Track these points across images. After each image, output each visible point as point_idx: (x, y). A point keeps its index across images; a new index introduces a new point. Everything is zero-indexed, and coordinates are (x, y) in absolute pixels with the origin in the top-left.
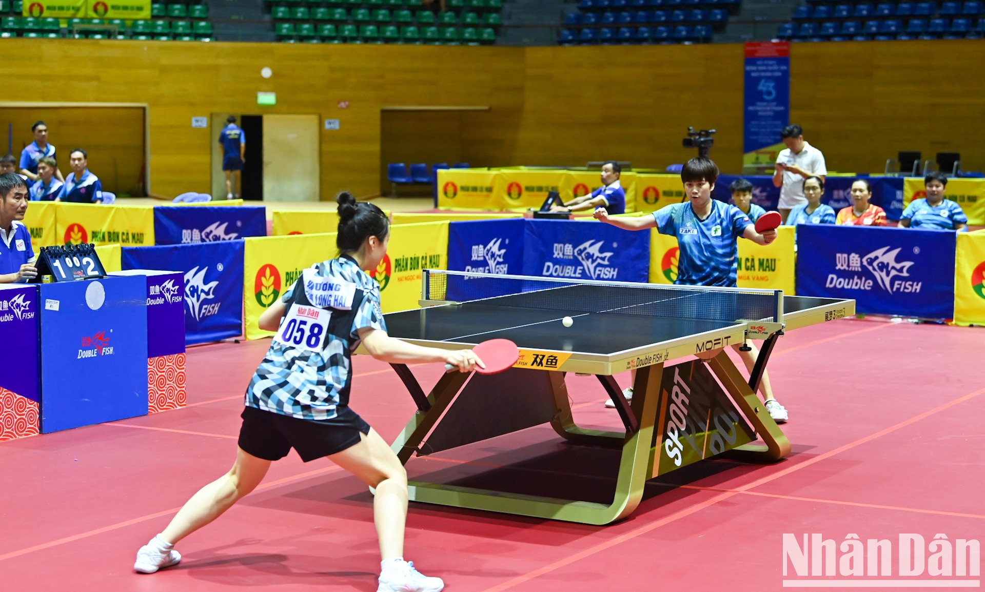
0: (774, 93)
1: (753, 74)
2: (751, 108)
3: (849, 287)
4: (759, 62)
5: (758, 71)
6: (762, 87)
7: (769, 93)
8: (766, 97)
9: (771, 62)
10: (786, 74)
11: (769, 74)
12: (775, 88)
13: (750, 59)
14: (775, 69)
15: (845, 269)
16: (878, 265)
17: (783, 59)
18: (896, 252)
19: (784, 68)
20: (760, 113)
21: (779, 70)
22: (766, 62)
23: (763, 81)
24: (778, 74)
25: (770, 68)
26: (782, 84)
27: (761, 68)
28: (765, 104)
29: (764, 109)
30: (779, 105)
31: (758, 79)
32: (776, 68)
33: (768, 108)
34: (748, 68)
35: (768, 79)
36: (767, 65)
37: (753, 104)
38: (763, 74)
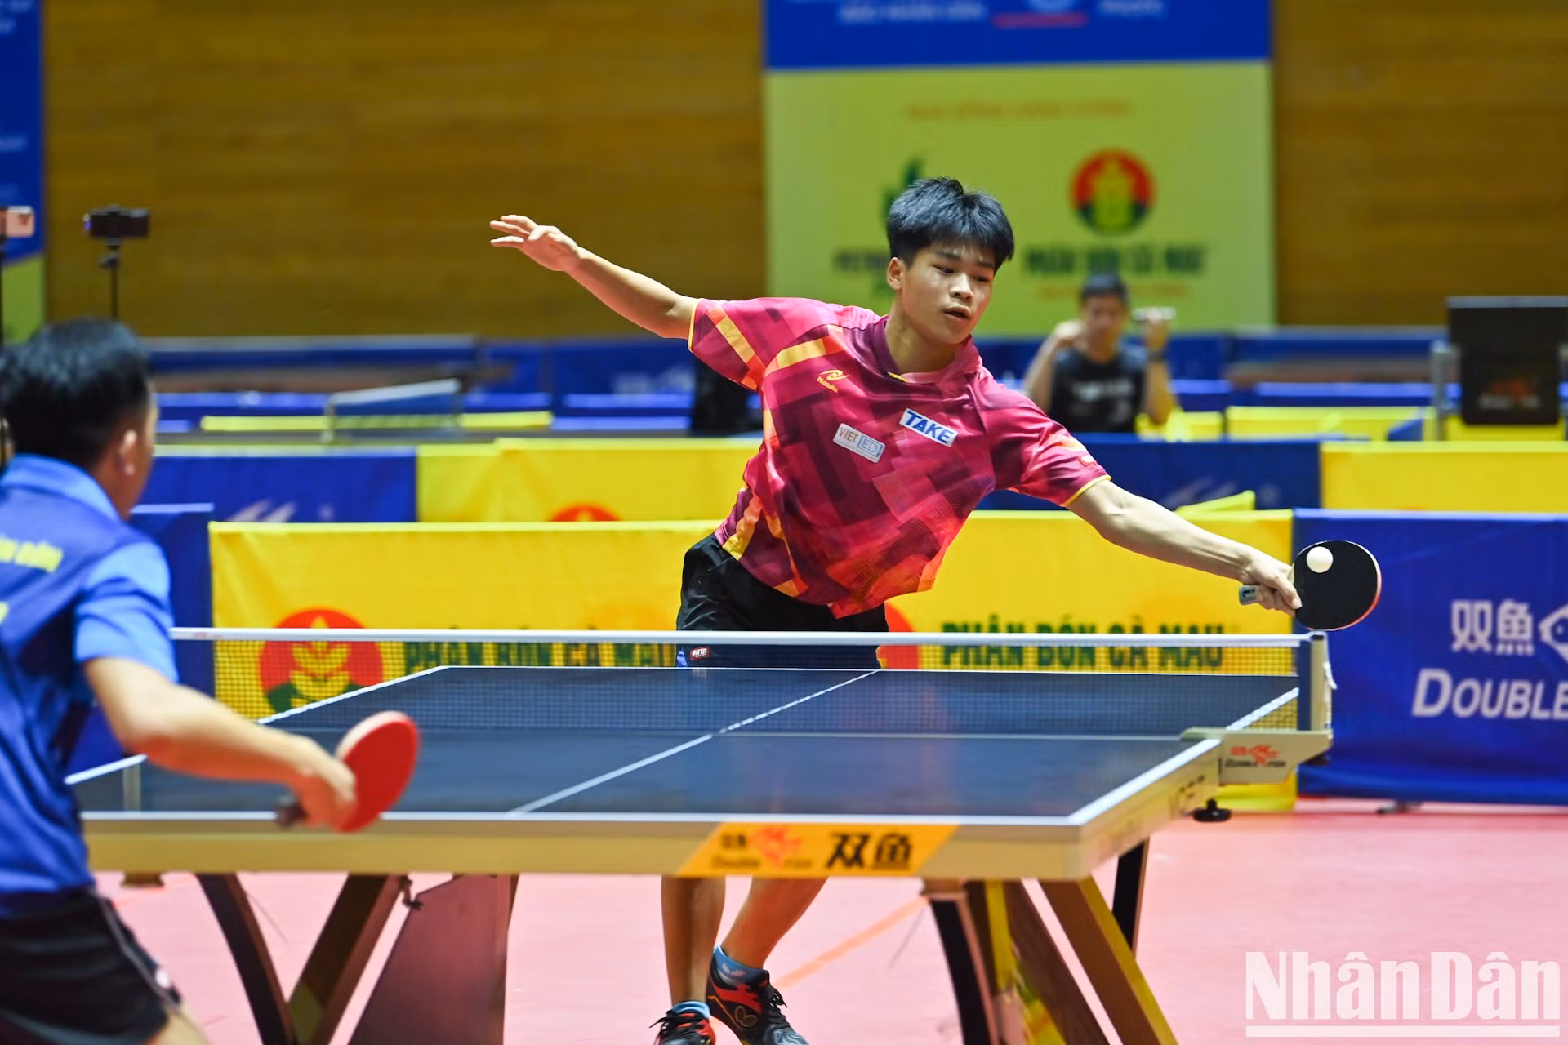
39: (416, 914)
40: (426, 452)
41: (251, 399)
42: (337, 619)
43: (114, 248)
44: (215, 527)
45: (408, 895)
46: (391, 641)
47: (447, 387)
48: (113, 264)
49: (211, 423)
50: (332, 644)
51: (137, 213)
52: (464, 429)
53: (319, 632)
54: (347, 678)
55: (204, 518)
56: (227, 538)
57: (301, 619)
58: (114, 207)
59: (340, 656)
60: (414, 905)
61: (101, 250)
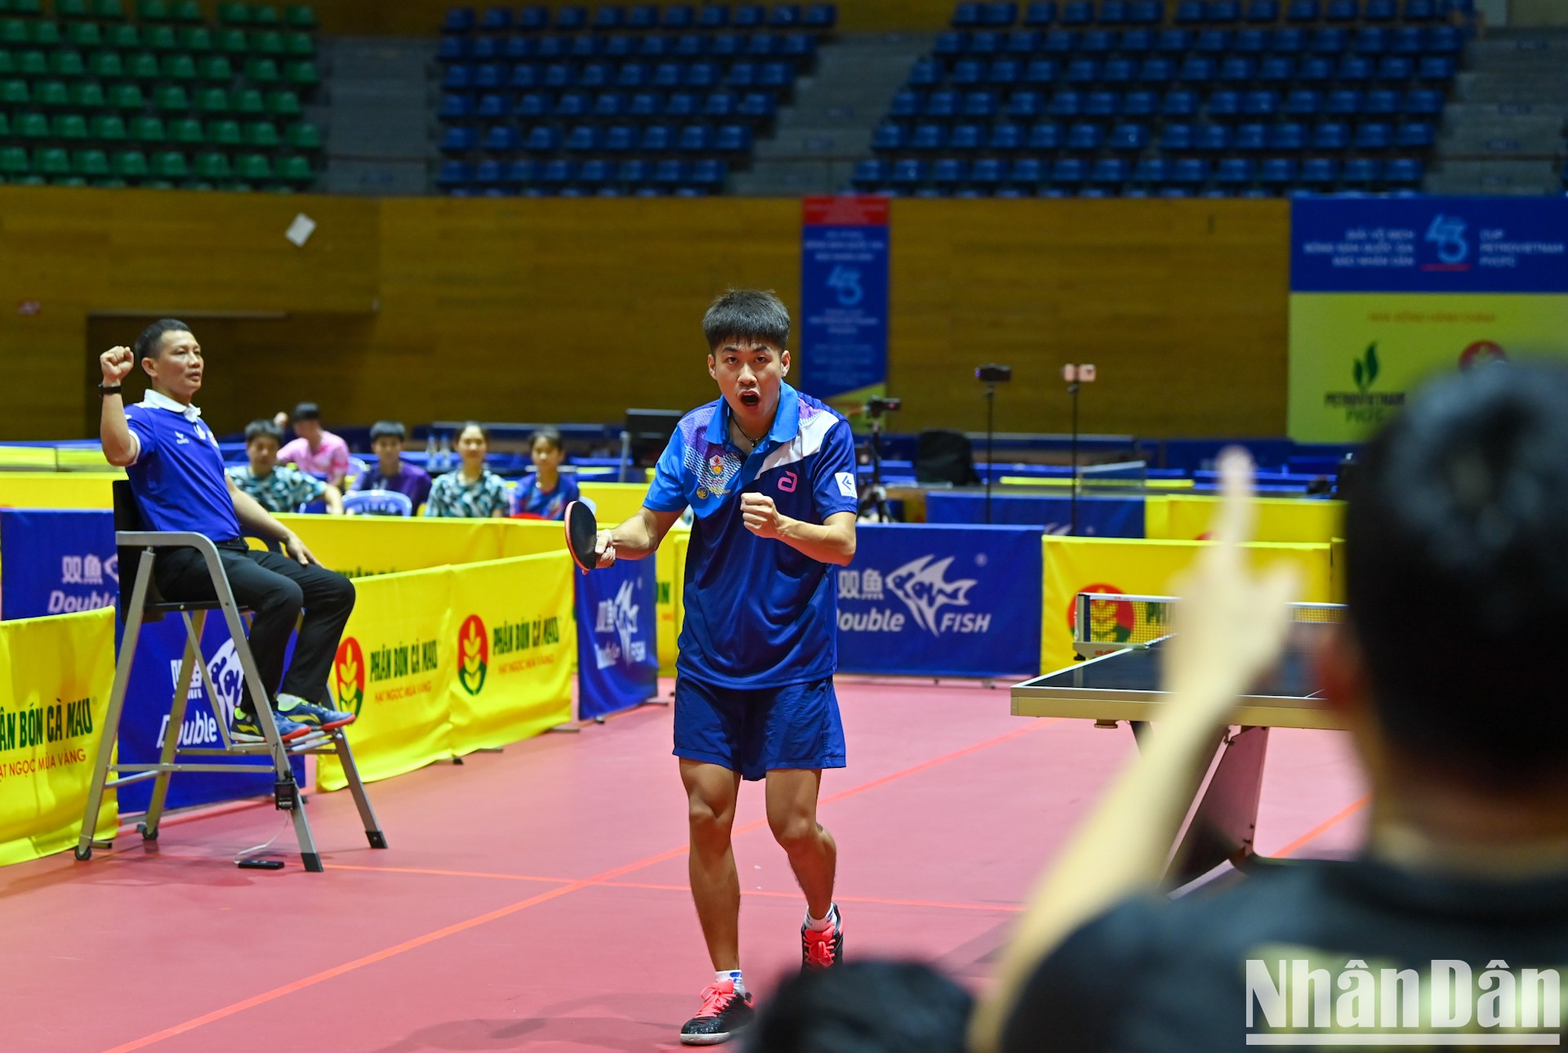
0: (859, 293)
1: (820, 257)
2: (815, 320)
3: (862, 628)
4: (831, 234)
5: (829, 251)
6: (836, 280)
7: (849, 293)
8: (843, 300)
9: (854, 234)
10: (882, 258)
11: (848, 257)
12: (862, 282)
13: (814, 227)
14: (861, 248)
15: (853, 599)
16: (913, 588)
17: (877, 228)
18: (945, 563)
19: (877, 245)
20: (832, 330)
21: (869, 250)
22: (844, 234)
23: (837, 270)
24: (867, 257)
25: (852, 245)
26: (875, 276)
27: (834, 245)
28: (841, 312)
29: (840, 321)
30: (869, 313)
31: (828, 267)
32: (862, 245)
33: (848, 321)
34: (812, 244)
35: (847, 265)
36: (846, 240)
37: (819, 312)
38: (838, 257)
39: (1230, 747)
40: (1150, 499)
41: (1020, 467)
42: (1110, 589)
43: (991, 387)
44: (1046, 538)
45: (1227, 737)
46: (1140, 602)
47: (1139, 464)
48: (990, 395)
49: (1005, 480)
50: (1109, 602)
51: (1005, 368)
52: (1147, 487)
53: (1101, 596)
54: (1115, 622)
55: (1040, 533)
56: (1052, 544)
57: (1094, 589)
58: (992, 365)
59: (1112, 609)
60: (1231, 743)
61: (985, 388)
